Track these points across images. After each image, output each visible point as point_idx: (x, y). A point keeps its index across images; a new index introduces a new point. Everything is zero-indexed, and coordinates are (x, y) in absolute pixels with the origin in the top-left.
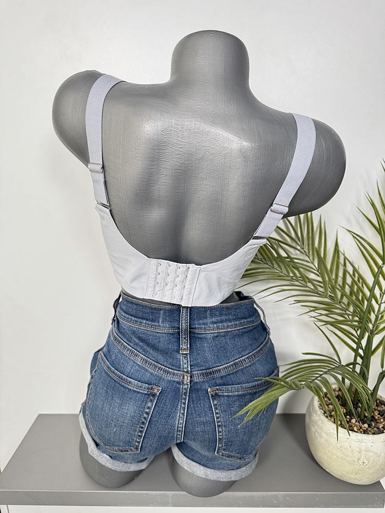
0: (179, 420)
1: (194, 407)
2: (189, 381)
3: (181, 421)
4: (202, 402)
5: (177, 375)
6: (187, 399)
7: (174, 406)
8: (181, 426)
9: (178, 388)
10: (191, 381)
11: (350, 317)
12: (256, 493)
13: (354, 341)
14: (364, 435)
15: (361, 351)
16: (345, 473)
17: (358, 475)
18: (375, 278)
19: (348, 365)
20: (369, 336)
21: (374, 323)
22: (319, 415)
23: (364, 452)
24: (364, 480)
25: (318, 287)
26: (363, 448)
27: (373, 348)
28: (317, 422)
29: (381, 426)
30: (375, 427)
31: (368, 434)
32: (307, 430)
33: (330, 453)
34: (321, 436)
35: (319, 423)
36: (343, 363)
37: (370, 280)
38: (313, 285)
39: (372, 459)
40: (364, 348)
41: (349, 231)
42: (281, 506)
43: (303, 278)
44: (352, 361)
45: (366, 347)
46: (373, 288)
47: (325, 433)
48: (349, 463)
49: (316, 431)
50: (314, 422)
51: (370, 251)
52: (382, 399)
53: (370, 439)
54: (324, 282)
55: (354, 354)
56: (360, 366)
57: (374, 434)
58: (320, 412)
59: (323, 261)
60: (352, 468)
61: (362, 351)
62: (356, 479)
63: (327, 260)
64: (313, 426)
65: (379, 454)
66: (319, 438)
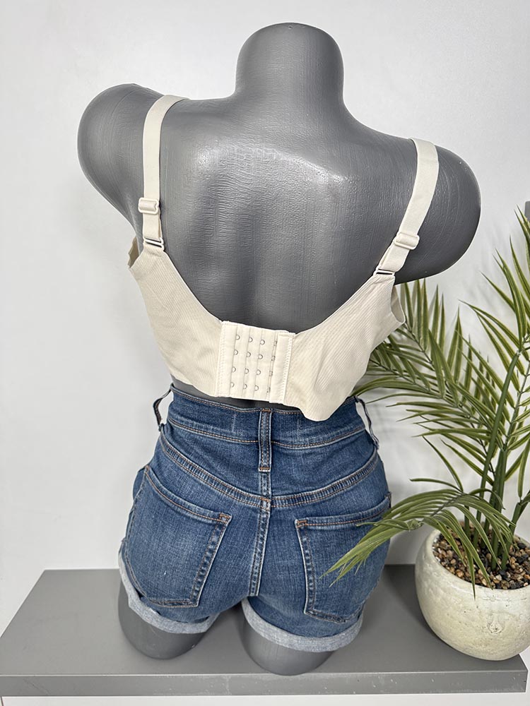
0: (255, 562)
1: (276, 545)
2: (268, 508)
3: (257, 564)
4: (285, 537)
5: (253, 499)
6: (266, 533)
7: (248, 543)
8: (257, 571)
9: (254, 517)
10: (271, 508)
11: (476, 426)
12: (347, 674)
13: (481, 460)
14: (497, 590)
15: (490, 475)
16: (471, 645)
17: (488, 647)
18: (508, 371)
19: (473, 493)
20: (501, 453)
21: (509, 434)
22: (434, 565)
23: (497, 615)
24: (498, 653)
25: (431, 385)
26: (495, 609)
27: (507, 470)
28: (431, 573)
29: (520, 578)
30: (512, 579)
31: (502, 588)
32: (418, 586)
33: (449, 617)
34: (437, 593)
35: (434, 575)
36: (467, 490)
37: (502, 374)
38: (425, 381)
39: (507, 624)
40: (494, 470)
41: (472, 307)
42: (382, 691)
43: (410, 374)
44: (479, 487)
45: (497, 468)
46: (506, 386)
47: (442, 589)
48: (476, 631)
49: (430, 586)
50: (428, 574)
51: (502, 335)
52: (521, 541)
53: (505, 595)
54: (439, 378)
55: (481, 477)
56: (490, 493)
57: (510, 588)
58: (435, 560)
59: (438, 350)
60: (480, 636)
61: (492, 473)
62: (486, 652)
63: (444, 348)
64: (426, 580)
65: (518, 616)
66: (434, 597)
